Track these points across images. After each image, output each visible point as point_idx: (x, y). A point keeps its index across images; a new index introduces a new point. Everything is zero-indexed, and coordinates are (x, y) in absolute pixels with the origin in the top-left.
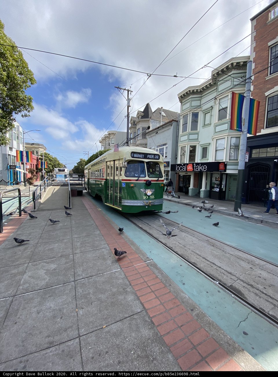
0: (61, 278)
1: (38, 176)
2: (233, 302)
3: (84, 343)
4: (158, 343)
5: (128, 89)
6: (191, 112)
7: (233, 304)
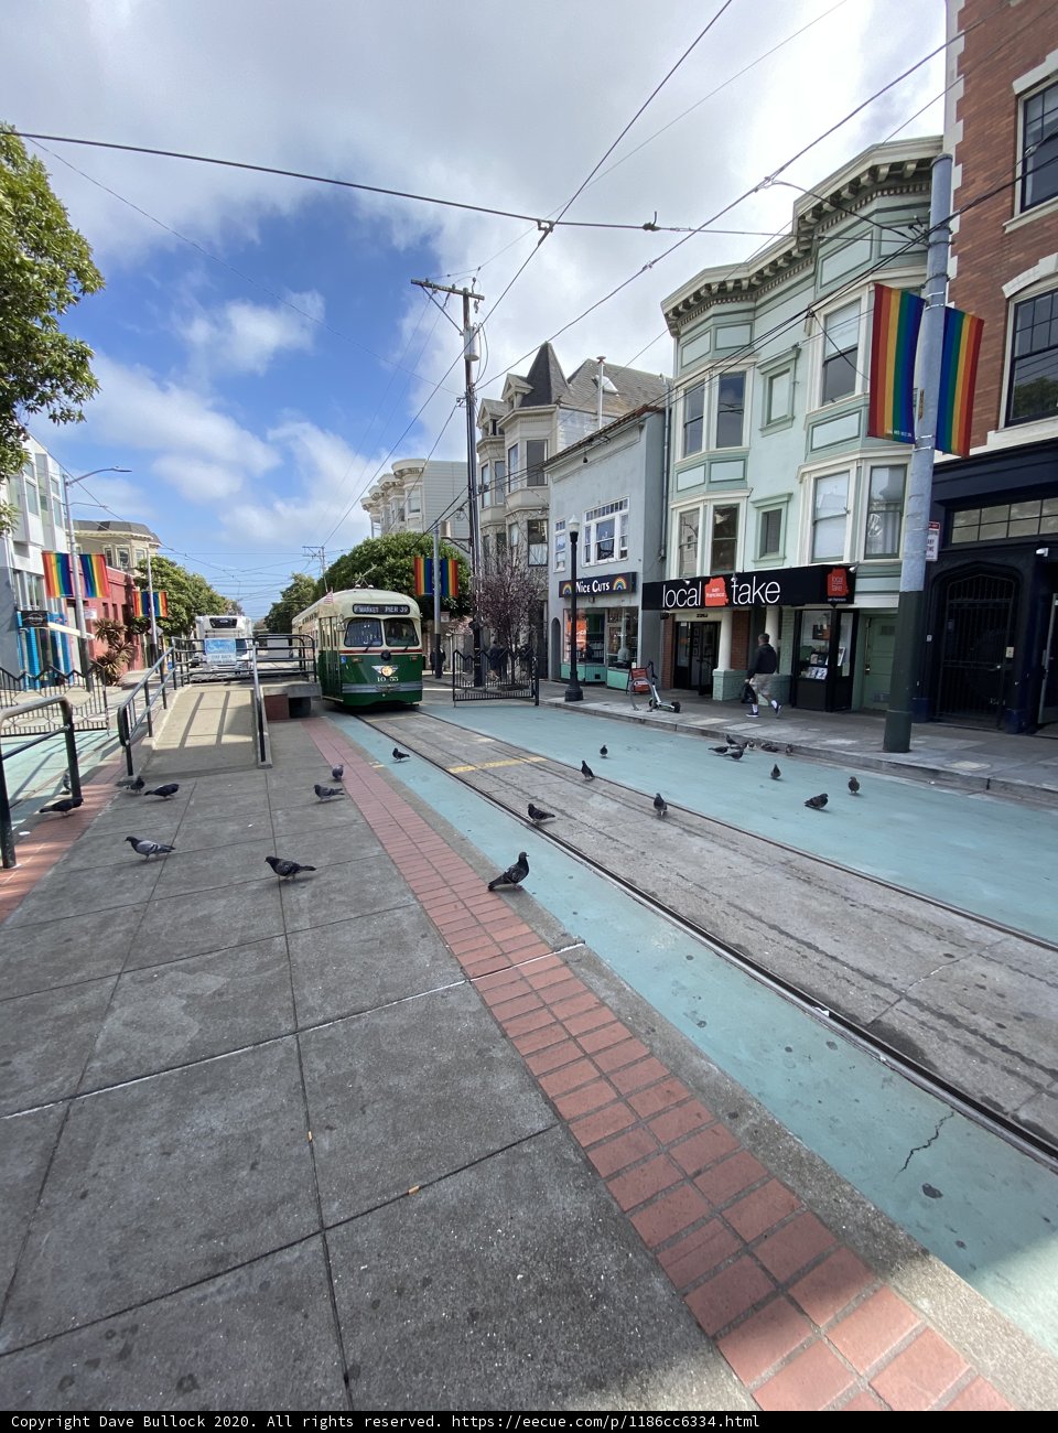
0: (244, 1023)
1: (135, 649)
2: (885, 1080)
3: (342, 1253)
4: (613, 1239)
5: (465, 289)
6: (714, 373)
7: (883, 1087)
